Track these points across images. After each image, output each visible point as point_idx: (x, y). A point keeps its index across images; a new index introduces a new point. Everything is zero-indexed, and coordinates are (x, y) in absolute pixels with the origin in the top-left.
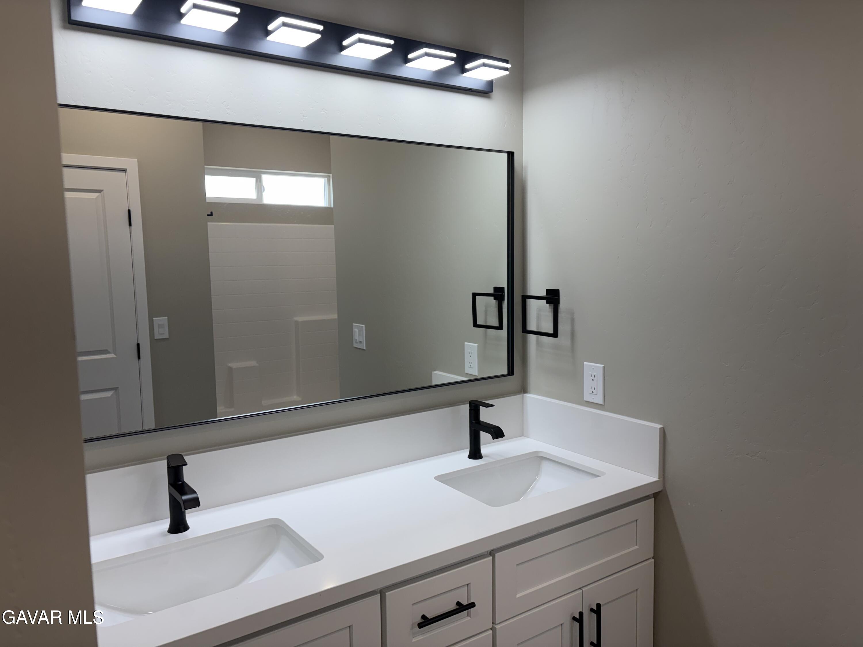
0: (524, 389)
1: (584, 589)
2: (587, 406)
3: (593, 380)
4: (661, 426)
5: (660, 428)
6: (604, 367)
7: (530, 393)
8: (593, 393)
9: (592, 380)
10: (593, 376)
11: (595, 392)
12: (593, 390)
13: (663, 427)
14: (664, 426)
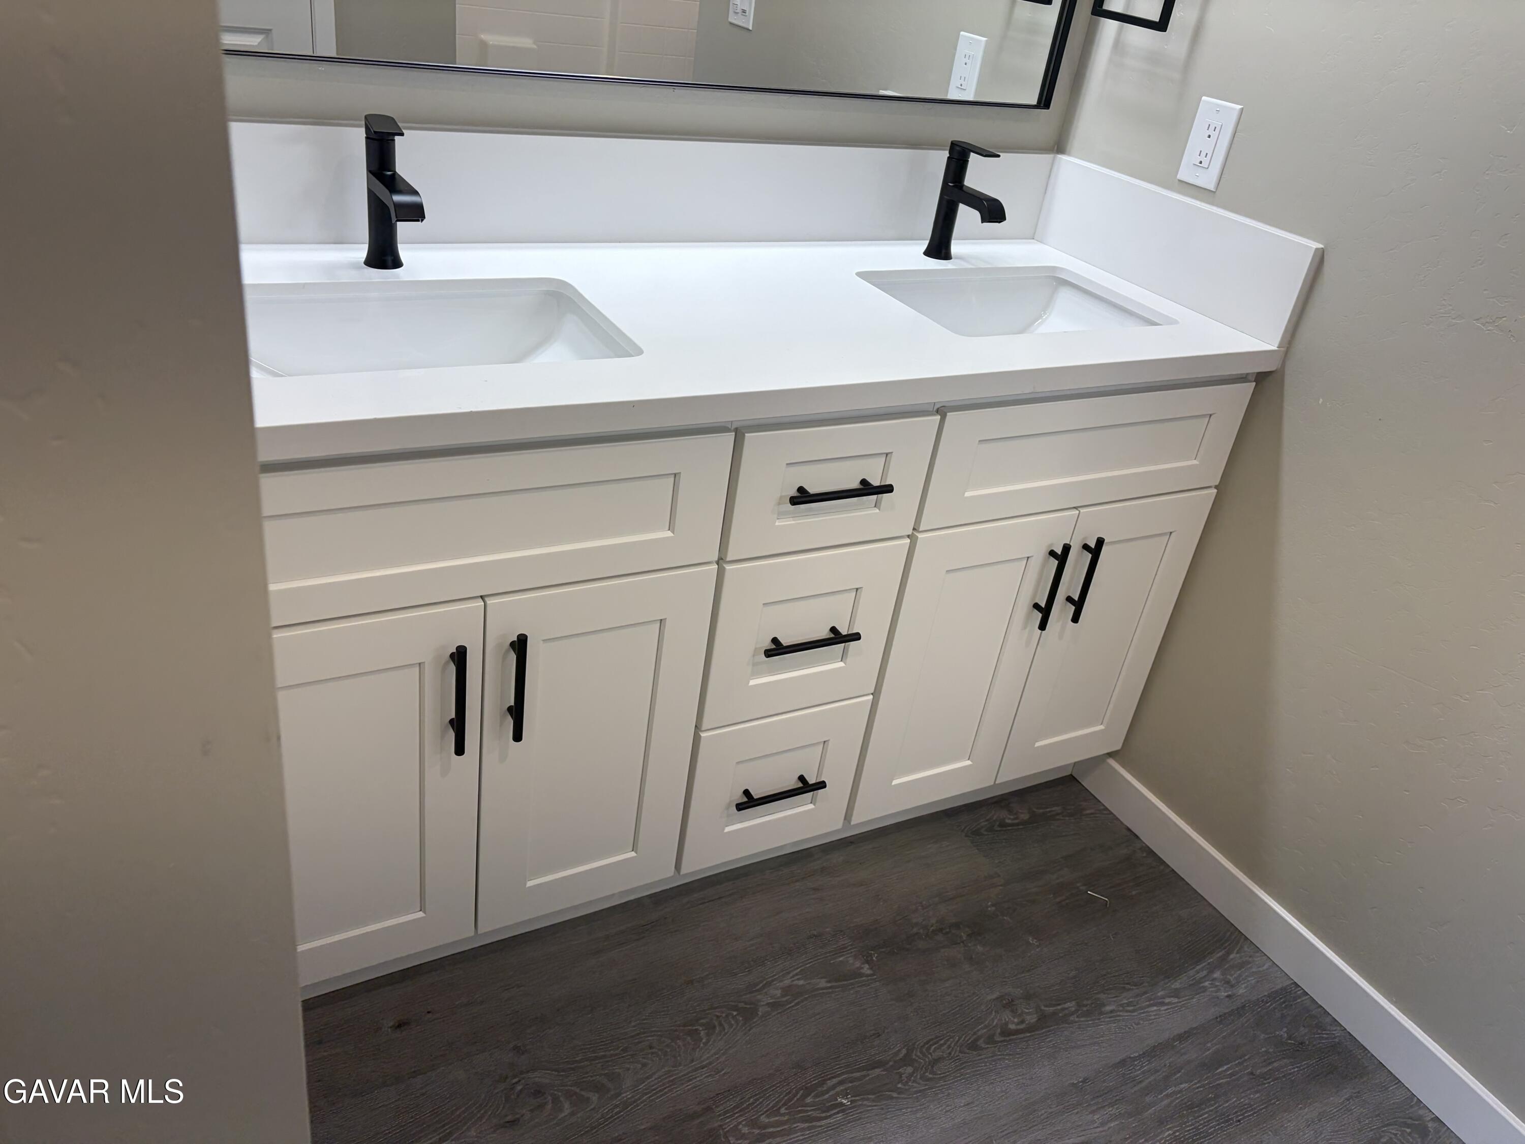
0: (1059, 146)
1: (1082, 510)
2: (1179, 192)
3: (1209, 136)
4: (1321, 246)
5: (1317, 249)
6: (1242, 110)
7: (1069, 155)
8: (1200, 165)
9: (1207, 135)
10: (1212, 128)
11: (1204, 164)
12: (1203, 158)
13: (1322, 248)
14: (1325, 247)
